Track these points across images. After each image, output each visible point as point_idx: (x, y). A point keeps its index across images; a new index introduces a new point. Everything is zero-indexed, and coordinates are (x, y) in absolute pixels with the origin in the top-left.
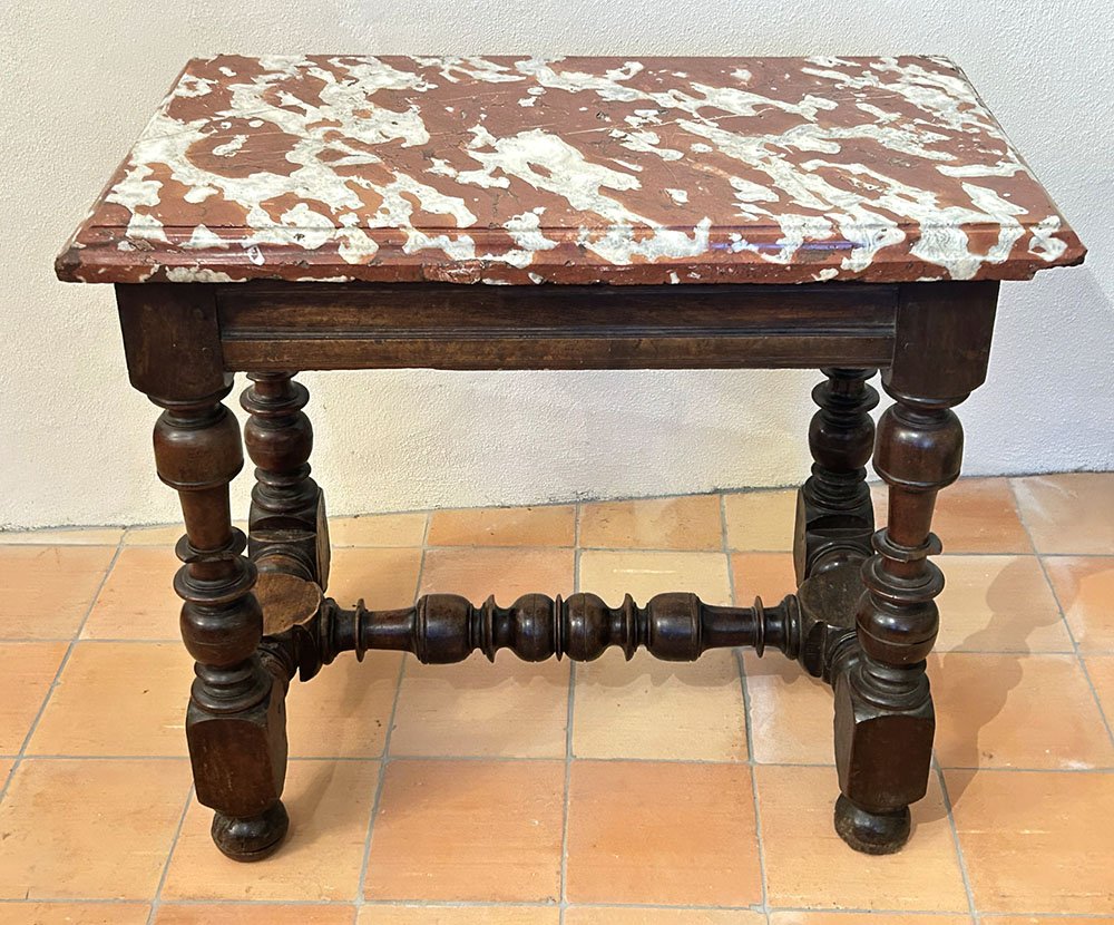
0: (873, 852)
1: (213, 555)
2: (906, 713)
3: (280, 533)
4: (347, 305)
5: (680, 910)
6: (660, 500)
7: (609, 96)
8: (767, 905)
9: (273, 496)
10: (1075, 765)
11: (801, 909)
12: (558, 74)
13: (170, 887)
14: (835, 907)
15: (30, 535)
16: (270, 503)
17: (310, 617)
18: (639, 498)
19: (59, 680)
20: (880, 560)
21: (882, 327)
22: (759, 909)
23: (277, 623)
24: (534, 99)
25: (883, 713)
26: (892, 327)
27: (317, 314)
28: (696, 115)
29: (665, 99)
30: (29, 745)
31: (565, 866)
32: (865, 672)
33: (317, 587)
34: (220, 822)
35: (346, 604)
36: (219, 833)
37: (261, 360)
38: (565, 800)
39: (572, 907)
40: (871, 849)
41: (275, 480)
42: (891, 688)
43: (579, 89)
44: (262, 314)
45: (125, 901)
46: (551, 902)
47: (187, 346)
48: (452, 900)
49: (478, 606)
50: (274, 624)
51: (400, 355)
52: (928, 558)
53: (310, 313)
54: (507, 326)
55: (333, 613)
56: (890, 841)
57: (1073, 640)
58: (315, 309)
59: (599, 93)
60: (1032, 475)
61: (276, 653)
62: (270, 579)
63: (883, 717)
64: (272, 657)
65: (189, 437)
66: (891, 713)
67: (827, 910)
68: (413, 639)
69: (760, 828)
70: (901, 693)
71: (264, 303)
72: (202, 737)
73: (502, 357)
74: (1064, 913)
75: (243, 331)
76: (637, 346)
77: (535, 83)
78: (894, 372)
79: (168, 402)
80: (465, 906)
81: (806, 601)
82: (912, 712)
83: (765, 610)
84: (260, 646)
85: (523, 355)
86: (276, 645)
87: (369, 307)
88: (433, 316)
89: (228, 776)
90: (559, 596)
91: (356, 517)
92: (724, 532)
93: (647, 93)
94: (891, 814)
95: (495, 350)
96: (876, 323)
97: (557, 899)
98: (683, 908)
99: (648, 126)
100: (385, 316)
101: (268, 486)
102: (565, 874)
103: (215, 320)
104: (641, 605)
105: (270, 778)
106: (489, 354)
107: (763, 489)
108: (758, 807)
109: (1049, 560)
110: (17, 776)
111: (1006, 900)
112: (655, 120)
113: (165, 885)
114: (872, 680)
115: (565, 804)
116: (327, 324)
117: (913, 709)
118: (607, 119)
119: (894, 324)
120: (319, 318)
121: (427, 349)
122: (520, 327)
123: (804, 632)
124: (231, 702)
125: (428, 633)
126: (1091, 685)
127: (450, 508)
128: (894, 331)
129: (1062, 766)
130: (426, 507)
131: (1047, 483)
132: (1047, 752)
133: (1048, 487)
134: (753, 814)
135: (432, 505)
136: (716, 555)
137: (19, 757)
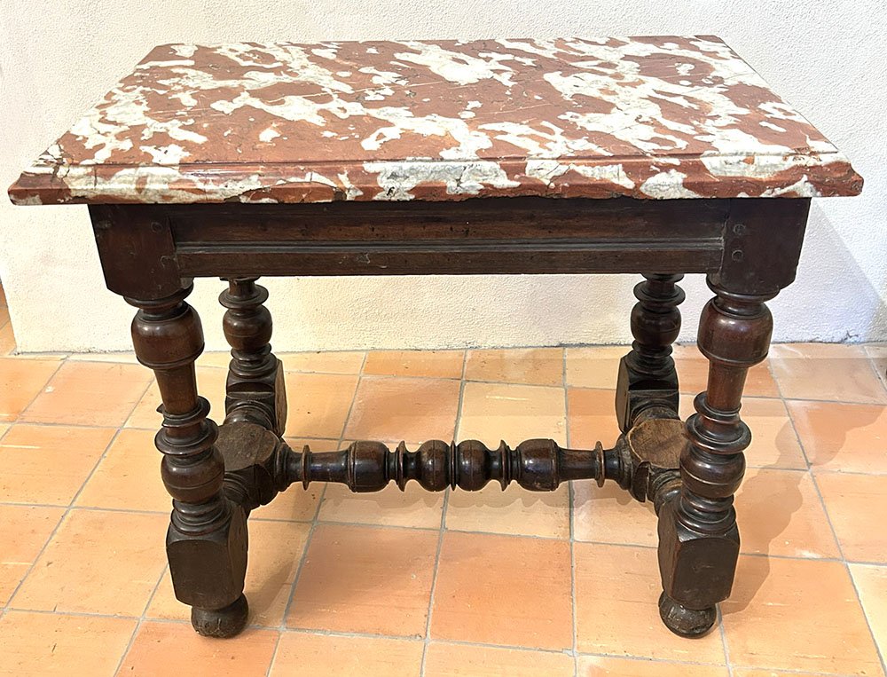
5: (511, 650)
6: (521, 350)
7: (402, 112)
8: (575, 650)
10: (807, 554)
11: (600, 655)
12: (447, 133)
13: (153, 609)
14: (625, 654)
15: (106, 355)
18: (507, 348)
19: (106, 455)
22: (569, 652)
24: (469, 107)
28: (335, 96)
29: (355, 109)
30: (77, 499)
31: (431, 612)
38: (437, 561)
39: (433, 642)
43: (428, 117)
45: (120, 617)
46: (418, 638)
48: (347, 632)
57: (807, 461)
59: (410, 114)
60: (780, 343)
67: (619, 657)
69: (575, 589)
74: (797, 670)
77: (468, 122)
80: (356, 637)
91: (318, 352)
92: (564, 373)
93: (368, 115)
97: (423, 636)
98: (514, 648)
99: (378, 88)
102: (431, 616)
107: (592, 345)
108: (574, 574)
109: (791, 402)
110: (66, 520)
111: (754, 656)
112: (371, 93)
113: (150, 607)
115: (436, 564)
118: (408, 92)
126: (820, 495)
127: (381, 349)
129: (798, 554)
130: (365, 348)
131: (791, 349)
132: (787, 543)
133: (792, 352)
134: (570, 579)
135: (369, 346)
136: (558, 388)
137: (70, 507)
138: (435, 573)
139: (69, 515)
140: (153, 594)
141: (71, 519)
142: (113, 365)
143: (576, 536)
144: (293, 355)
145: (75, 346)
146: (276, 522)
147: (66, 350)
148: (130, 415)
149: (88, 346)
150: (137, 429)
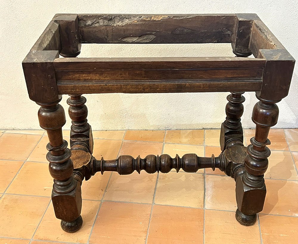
0: (247, 225)
1: (58, 149)
2: (258, 189)
3: (79, 138)
4: (96, 74)
6: (187, 130)
9: (77, 128)
13: (36, 236)
15: (20, 131)
16: (75, 130)
17: (88, 163)
18: (182, 130)
19: (19, 172)
20: (252, 146)
21: (258, 79)
23: (78, 165)
25: (252, 189)
26: (262, 79)
27: (87, 77)
30: (7, 190)
32: (246, 177)
33: (90, 154)
34: (63, 222)
35: (98, 158)
36: (63, 226)
37: (70, 91)
40: (246, 224)
41: (77, 123)
42: (254, 182)
44: (70, 77)
45: (23, 239)
47: (46, 87)
49: (135, 158)
50: (77, 165)
51: (113, 89)
52: (266, 146)
53: (85, 76)
54: (145, 80)
55: (95, 161)
56: (252, 222)
58: (86, 75)
60: (290, 129)
61: (78, 174)
62: (76, 152)
63: (252, 190)
64: (77, 175)
65: (48, 114)
66: (254, 189)
68: (117, 168)
69: (205, 229)
70: (257, 183)
71: (70, 73)
72: (56, 201)
73: (144, 89)
75: (64, 82)
76: (185, 86)
78: (261, 93)
79: (41, 104)
81: (226, 155)
82: (260, 189)
83: (215, 158)
84: (74, 172)
85: (151, 89)
86: (78, 171)
87: (103, 74)
88: (123, 77)
89: (64, 211)
90: (158, 155)
91: (106, 131)
92: (204, 140)
94: (252, 215)
95: (142, 87)
96: (257, 78)
100: (108, 77)
101: (75, 125)
102: (147, 240)
103: (55, 78)
104: (181, 157)
105: (77, 211)
106: (140, 89)
108: (205, 223)
109: (294, 153)
114: (248, 179)
115: (150, 218)
116: (90, 80)
117: (260, 188)
119: (262, 78)
120: (87, 78)
121: (121, 87)
122: (150, 80)
123: (226, 164)
124: (65, 190)
125: (121, 166)
127: (132, 130)
128: (262, 80)
129: (293, 215)
130: (125, 129)
131: (294, 131)
132: (289, 210)
133: (295, 132)
134: (203, 224)
135: (127, 128)
136: (202, 146)
137: (3, 194)
138: (149, 222)
139: (3, 197)
140: (36, 230)
141: (4, 198)
142: (23, 135)
143: (206, 207)
144: (96, 132)
145: (8, 127)
146: (86, 201)
147: (4, 128)
148: (29, 156)
149: (13, 127)
150: (32, 161)
